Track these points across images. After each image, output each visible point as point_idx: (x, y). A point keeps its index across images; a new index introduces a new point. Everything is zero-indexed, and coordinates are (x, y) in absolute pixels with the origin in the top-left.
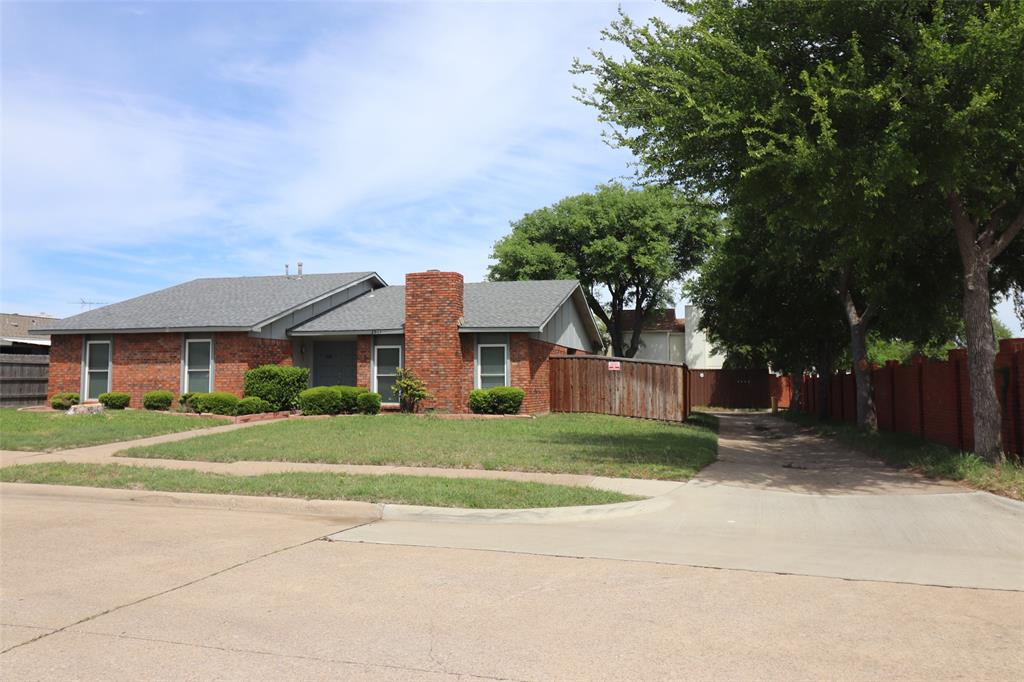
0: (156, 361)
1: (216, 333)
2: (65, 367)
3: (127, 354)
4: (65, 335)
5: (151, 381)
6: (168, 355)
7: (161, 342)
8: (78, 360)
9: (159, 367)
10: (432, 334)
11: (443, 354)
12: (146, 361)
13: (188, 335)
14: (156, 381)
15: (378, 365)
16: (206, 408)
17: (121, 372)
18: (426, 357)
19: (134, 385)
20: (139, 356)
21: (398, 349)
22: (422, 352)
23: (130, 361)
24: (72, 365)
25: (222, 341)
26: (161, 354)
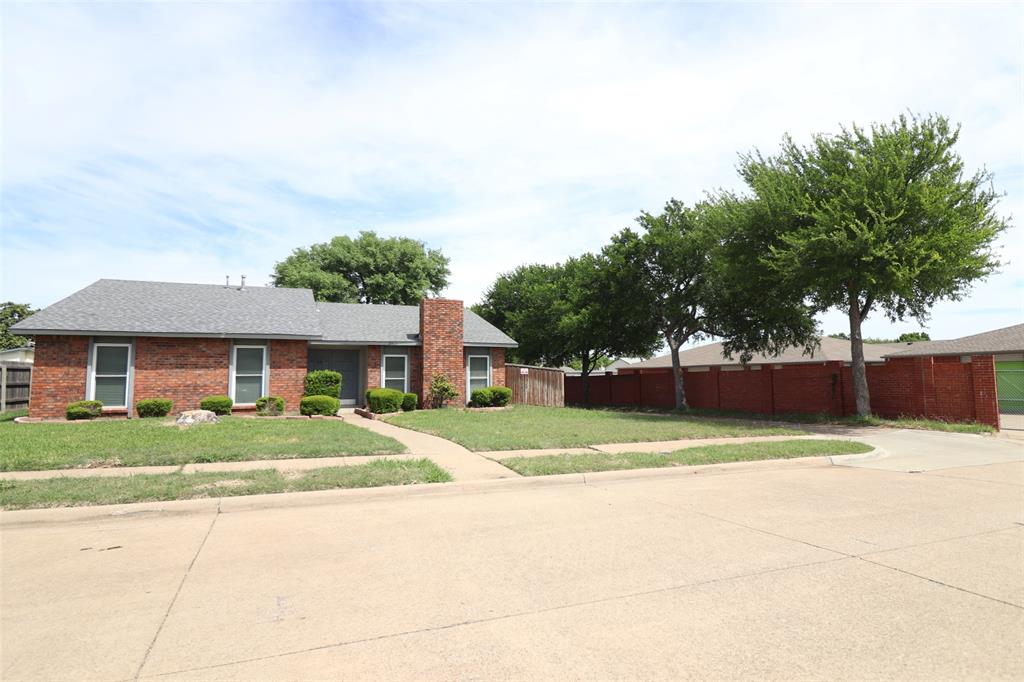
0: (196, 366)
1: (272, 341)
2: (58, 373)
3: (156, 359)
4: (58, 336)
5: (188, 386)
6: (211, 361)
7: (202, 347)
8: (83, 364)
9: (198, 372)
10: (445, 347)
11: (454, 362)
12: (182, 366)
13: (237, 341)
14: (196, 387)
15: (386, 370)
16: (316, 410)
17: (146, 377)
18: (440, 364)
19: (166, 391)
20: (172, 361)
21: (404, 358)
22: (437, 360)
23: (158, 366)
24: (72, 370)
25: (278, 347)
26: (203, 359)
